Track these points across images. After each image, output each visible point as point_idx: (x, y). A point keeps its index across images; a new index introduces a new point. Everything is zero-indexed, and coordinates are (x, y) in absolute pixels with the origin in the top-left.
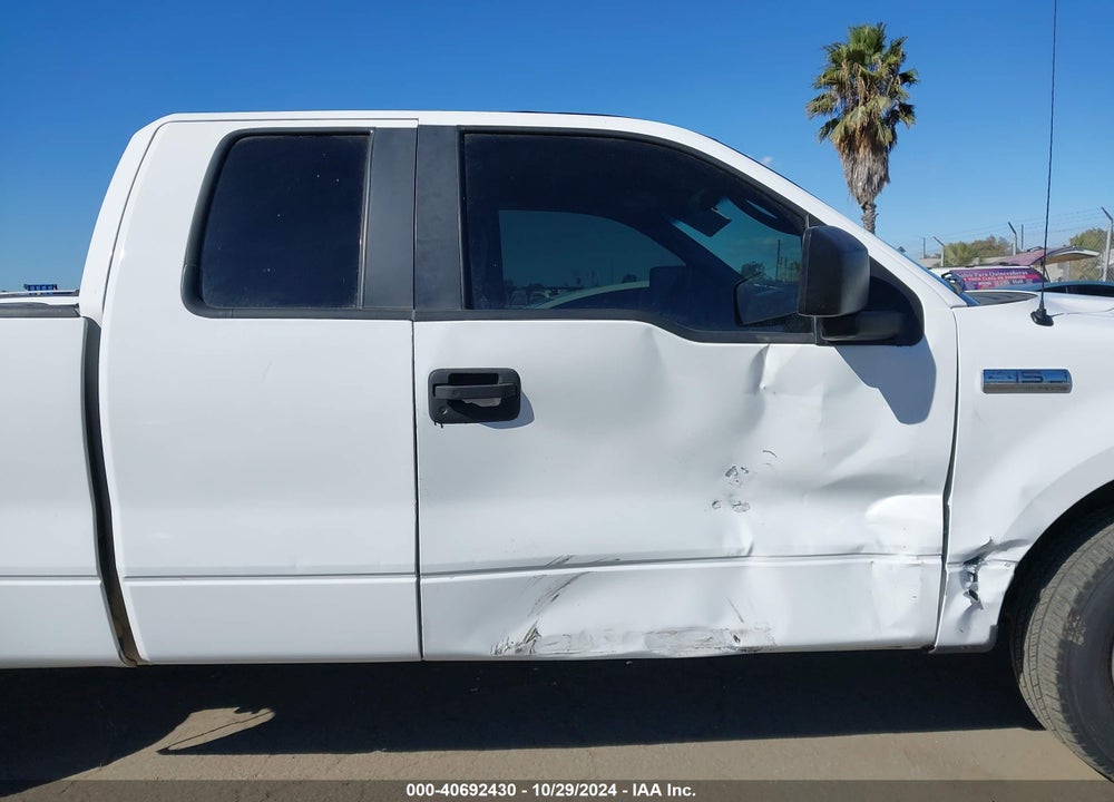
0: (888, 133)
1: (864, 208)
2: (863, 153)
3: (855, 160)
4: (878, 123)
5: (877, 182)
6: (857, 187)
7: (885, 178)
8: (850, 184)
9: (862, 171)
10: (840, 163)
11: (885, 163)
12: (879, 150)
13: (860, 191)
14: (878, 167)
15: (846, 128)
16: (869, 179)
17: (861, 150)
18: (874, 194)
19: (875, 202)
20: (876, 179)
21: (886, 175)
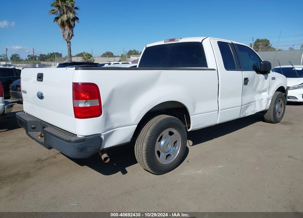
0: (73, 23)
1: (68, 43)
2: (67, 27)
3: (64, 30)
4: (70, 20)
5: (71, 36)
6: (65, 37)
7: (73, 35)
8: (64, 36)
9: (67, 32)
10: (60, 30)
11: (72, 31)
12: (71, 27)
13: (66, 38)
14: (71, 32)
15: (62, 20)
16: (69, 35)
17: (66, 26)
18: (70, 39)
19: (70, 41)
20: (70, 35)
21: (73, 34)
